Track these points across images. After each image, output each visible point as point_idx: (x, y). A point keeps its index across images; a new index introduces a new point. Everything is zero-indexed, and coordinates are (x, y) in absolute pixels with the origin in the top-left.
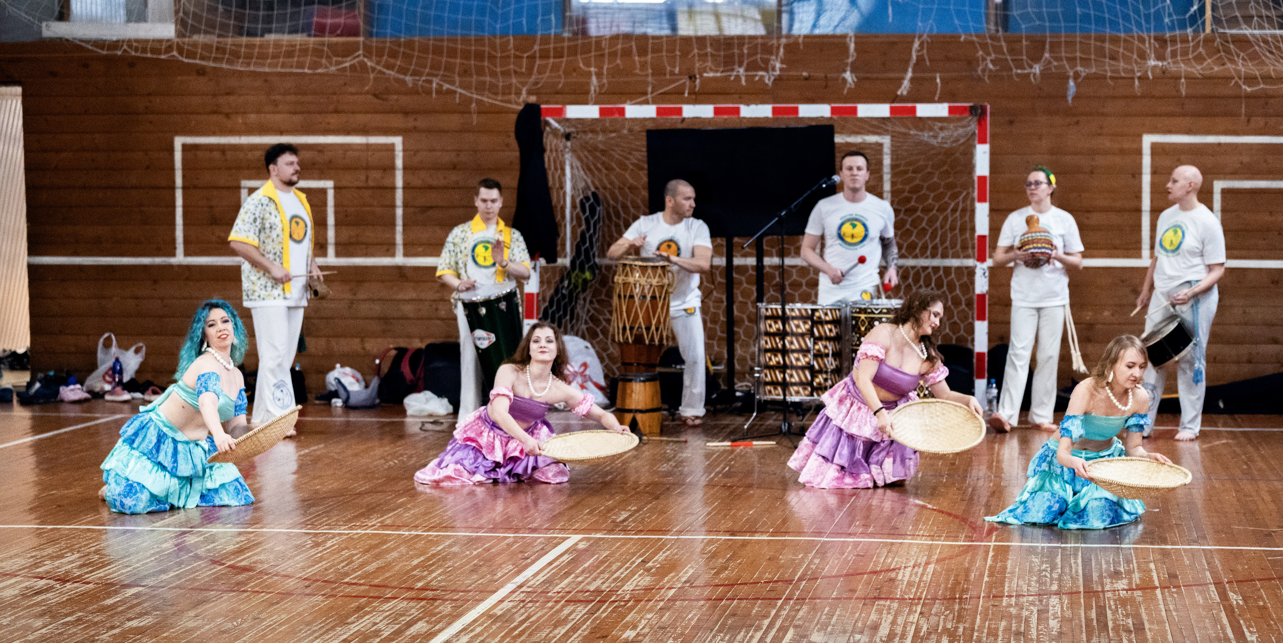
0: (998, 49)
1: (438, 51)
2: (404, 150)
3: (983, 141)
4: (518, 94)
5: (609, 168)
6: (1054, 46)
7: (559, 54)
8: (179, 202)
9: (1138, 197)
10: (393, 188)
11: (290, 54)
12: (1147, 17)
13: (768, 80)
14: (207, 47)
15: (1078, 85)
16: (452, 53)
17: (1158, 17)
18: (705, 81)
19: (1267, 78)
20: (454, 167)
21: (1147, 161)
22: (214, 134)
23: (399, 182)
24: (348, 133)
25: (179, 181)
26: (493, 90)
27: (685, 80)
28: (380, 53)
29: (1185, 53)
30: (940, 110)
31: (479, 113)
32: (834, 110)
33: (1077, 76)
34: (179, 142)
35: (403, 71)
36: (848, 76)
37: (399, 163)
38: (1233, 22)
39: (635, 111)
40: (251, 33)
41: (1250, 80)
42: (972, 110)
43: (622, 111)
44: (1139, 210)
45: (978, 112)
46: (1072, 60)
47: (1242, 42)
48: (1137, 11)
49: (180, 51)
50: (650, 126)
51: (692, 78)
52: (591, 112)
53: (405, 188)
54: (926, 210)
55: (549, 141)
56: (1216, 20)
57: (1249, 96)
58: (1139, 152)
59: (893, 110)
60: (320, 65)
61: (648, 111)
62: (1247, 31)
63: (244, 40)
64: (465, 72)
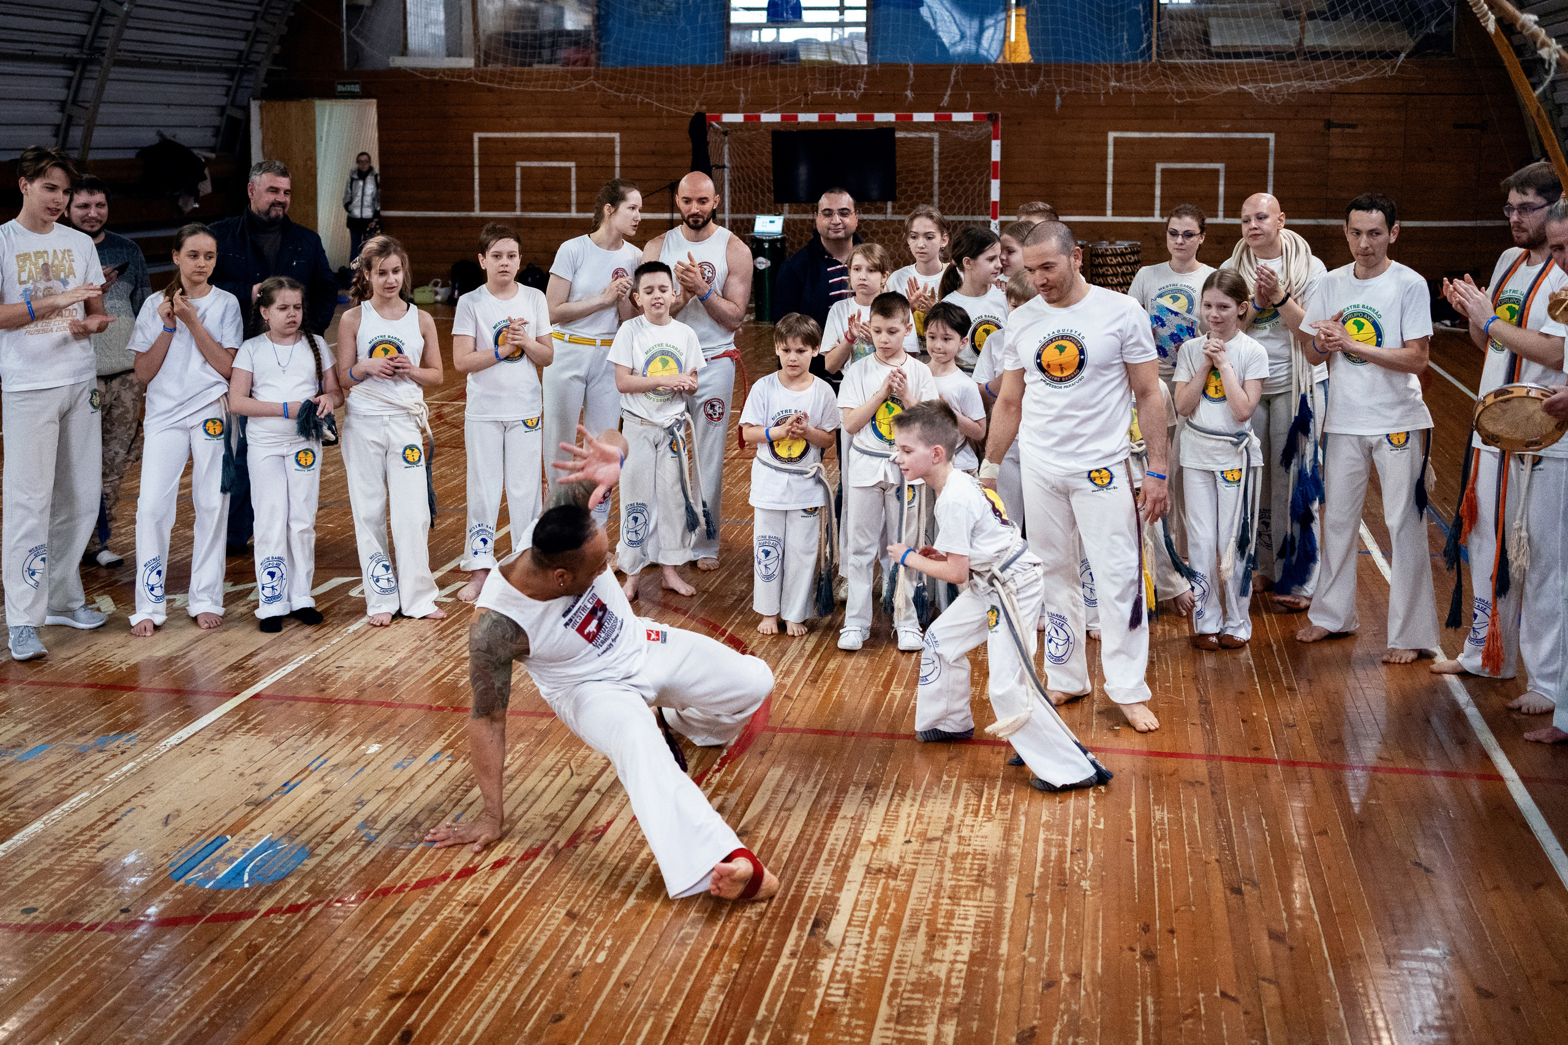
0: (1009, 75)
1: (642, 76)
2: (621, 142)
3: (996, 138)
4: (693, 104)
5: (752, 155)
6: (1047, 74)
7: (720, 78)
8: (477, 175)
9: (1105, 175)
10: (614, 167)
11: (547, 79)
12: (1110, 52)
13: (856, 95)
14: (493, 74)
15: (1063, 99)
16: (651, 77)
17: (1118, 52)
18: (815, 97)
19: (1191, 93)
20: (653, 153)
21: (1111, 149)
22: (499, 131)
23: (618, 164)
24: (585, 131)
25: (476, 162)
26: (677, 102)
27: (801, 96)
28: (604, 79)
29: (1136, 76)
30: (968, 117)
31: (669, 117)
32: (897, 117)
33: (1062, 93)
34: (477, 136)
35: (619, 90)
36: (909, 93)
37: (617, 150)
38: (1169, 55)
39: (766, 118)
40: (523, 64)
41: (1180, 94)
42: (989, 117)
43: (759, 118)
44: (1105, 183)
45: (993, 118)
46: (1058, 82)
47: (1175, 68)
48: (1103, 48)
49: (476, 77)
50: (778, 127)
51: (806, 95)
52: (738, 118)
53: (621, 167)
54: (961, 183)
55: (711, 137)
56: (1159, 55)
57: (1178, 106)
58: (1106, 144)
59: (936, 117)
60: (564, 86)
61: (776, 118)
62: (1178, 61)
63: (518, 69)
64: (660, 90)
